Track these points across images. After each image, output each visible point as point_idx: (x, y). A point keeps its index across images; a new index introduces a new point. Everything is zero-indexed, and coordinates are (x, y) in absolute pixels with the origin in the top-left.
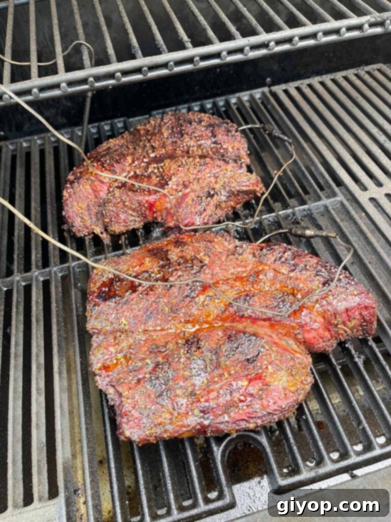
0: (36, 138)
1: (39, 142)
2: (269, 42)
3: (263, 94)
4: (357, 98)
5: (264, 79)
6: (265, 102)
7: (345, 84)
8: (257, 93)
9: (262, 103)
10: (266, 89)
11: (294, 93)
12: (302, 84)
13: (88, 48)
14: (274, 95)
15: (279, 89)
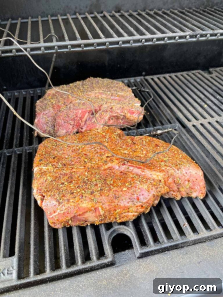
0: (22, 91)
1: (24, 93)
2: (142, 39)
3: (141, 79)
4: (187, 83)
5: (142, 73)
6: (142, 83)
7: (181, 78)
8: (138, 79)
9: (141, 84)
10: (142, 77)
11: (156, 80)
12: (160, 76)
13: (56, 37)
14: (147, 80)
15: (149, 78)
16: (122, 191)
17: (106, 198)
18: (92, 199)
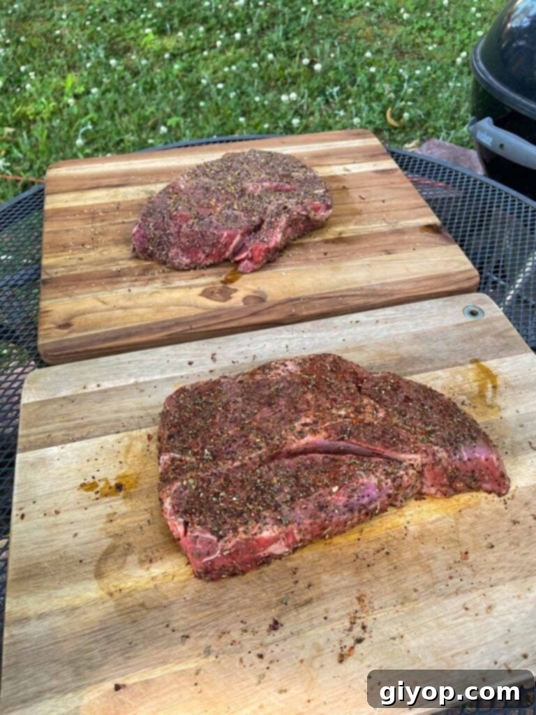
16: (331, 493)
17: (303, 511)
18: (277, 520)
